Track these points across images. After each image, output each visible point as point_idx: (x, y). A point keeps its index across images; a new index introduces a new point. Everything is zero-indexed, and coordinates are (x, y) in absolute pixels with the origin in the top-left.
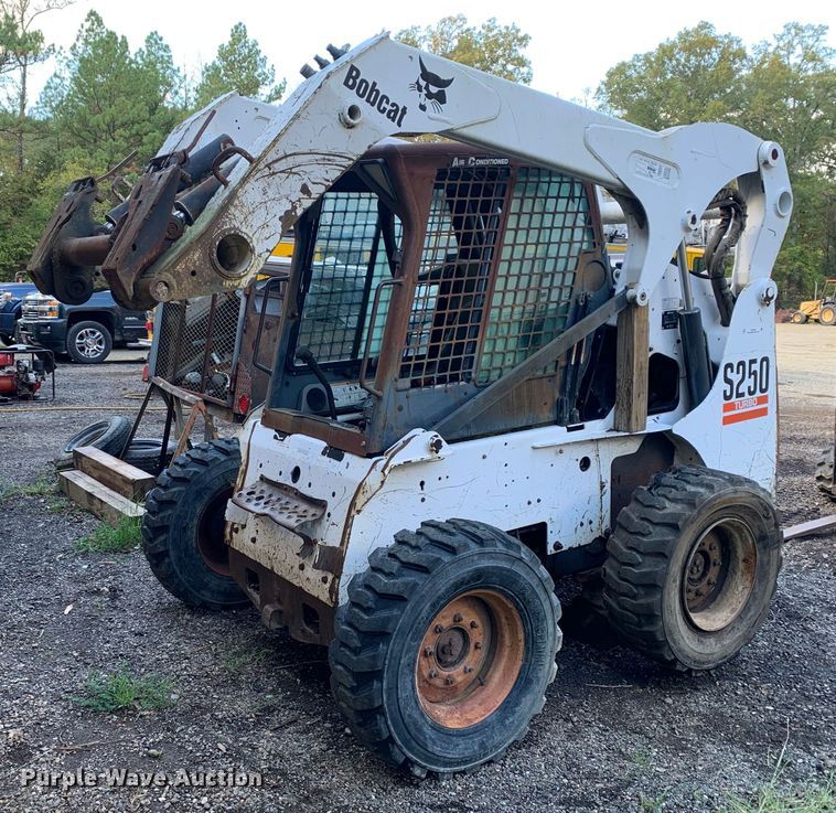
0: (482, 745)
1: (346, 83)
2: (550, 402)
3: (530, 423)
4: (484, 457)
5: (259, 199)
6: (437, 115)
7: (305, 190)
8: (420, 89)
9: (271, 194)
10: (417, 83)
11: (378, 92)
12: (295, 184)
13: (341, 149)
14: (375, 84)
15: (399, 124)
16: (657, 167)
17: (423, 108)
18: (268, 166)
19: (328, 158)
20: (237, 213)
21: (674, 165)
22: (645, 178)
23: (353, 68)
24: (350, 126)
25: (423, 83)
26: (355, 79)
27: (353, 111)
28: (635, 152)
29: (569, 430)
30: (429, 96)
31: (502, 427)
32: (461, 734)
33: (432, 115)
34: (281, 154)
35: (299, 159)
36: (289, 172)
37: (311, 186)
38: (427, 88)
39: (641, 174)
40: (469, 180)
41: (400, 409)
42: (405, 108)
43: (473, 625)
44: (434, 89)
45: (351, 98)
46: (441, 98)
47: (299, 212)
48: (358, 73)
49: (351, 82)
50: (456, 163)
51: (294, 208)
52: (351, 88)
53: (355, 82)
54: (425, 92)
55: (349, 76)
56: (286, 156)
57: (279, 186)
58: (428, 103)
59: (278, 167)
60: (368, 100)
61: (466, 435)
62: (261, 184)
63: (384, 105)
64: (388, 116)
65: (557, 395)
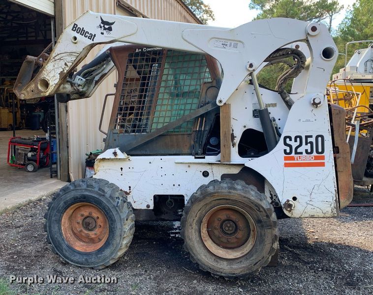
0: (86, 260)
1: (72, 30)
2: (188, 146)
3: (177, 153)
4: (150, 163)
5: (52, 68)
6: (109, 35)
7: (66, 64)
8: (101, 27)
9: (56, 67)
10: (100, 25)
11: (84, 31)
12: (62, 63)
13: (74, 51)
14: (83, 28)
15: (93, 40)
16: (228, 44)
17: (102, 33)
18: (53, 58)
19: (71, 54)
20: (45, 73)
21: (240, 41)
22: (222, 49)
23: (75, 24)
24: (76, 43)
25: (102, 25)
26: (76, 28)
27: (75, 38)
28: (213, 38)
29: (196, 158)
30: (105, 29)
31: (163, 152)
32: (79, 253)
33: (107, 35)
34: (57, 54)
35: (62, 55)
36: (60, 59)
37: (67, 63)
38: (104, 26)
39: (218, 47)
40: (144, 56)
41: (115, 140)
42: (95, 35)
43: (98, 218)
44: (107, 27)
45: (75, 34)
46: (110, 29)
47: (65, 71)
48: (77, 25)
49: (74, 29)
50: (137, 51)
51: (64, 70)
52: (74, 31)
53: (76, 29)
54: (103, 28)
55: (74, 27)
56: (58, 55)
57: (58, 64)
58: (105, 32)
59: (56, 58)
60: (80, 34)
61: (145, 153)
62: (53, 64)
63: (87, 34)
64: (89, 38)
65: (193, 143)
